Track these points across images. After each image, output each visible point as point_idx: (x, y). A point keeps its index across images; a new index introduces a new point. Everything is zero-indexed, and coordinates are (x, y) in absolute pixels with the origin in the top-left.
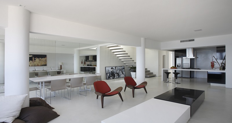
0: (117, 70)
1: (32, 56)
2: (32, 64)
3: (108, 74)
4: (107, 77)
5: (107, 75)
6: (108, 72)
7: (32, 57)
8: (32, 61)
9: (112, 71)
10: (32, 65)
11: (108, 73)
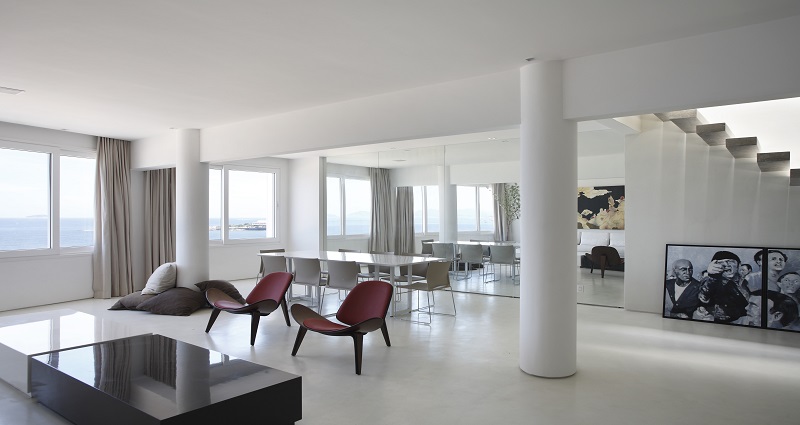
0: (780, 276)
1: (606, 192)
2: (608, 220)
3: (679, 291)
4: (670, 304)
5: (672, 293)
6: (684, 276)
7: (607, 196)
8: (607, 208)
9: (718, 277)
10: (605, 224)
11: (681, 283)
